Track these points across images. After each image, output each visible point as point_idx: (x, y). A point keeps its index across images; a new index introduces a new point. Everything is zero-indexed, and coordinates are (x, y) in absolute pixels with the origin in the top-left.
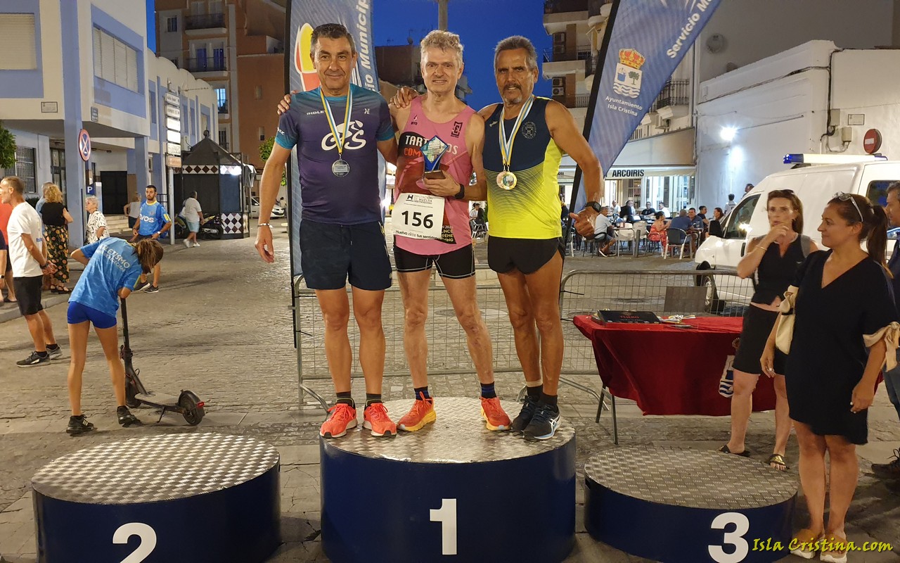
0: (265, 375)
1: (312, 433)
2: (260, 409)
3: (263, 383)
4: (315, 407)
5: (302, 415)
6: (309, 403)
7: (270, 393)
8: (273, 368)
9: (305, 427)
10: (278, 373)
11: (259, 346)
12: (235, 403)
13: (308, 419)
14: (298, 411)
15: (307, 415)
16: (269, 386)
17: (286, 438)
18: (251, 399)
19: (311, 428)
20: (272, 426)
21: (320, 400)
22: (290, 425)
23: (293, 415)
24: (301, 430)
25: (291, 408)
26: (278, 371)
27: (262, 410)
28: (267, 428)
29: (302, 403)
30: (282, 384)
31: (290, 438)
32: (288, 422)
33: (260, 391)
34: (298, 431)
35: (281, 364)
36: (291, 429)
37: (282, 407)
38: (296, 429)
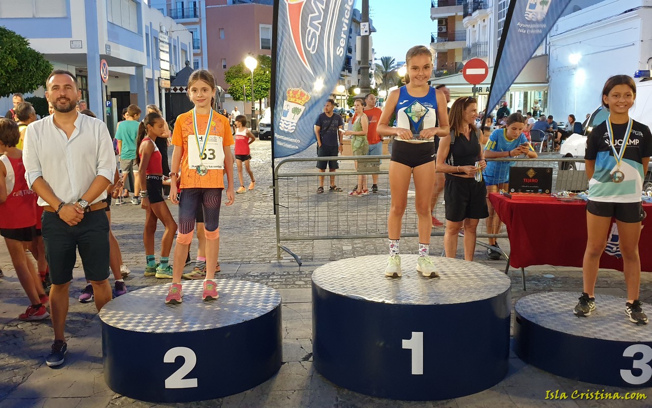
0: (248, 238)
1: (291, 280)
2: (249, 262)
3: (248, 243)
4: (290, 261)
5: (280, 266)
6: (284, 258)
7: (254, 251)
8: (252, 232)
9: (285, 275)
10: (257, 236)
11: (240, 216)
12: (230, 258)
13: (287, 269)
14: (278, 264)
15: (284, 266)
16: (253, 245)
17: (273, 283)
18: (241, 254)
19: (290, 276)
20: (261, 274)
21: (293, 255)
22: (273, 274)
23: (274, 266)
24: (282, 277)
25: (272, 262)
26: (258, 234)
27: (251, 262)
28: (257, 276)
29: (279, 258)
30: (261, 243)
31: (276, 283)
32: (272, 272)
33: (247, 249)
34: (280, 278)
35: (258, 229)
36: (275, 277)
37: (265, 261)
38: (279, 277)
